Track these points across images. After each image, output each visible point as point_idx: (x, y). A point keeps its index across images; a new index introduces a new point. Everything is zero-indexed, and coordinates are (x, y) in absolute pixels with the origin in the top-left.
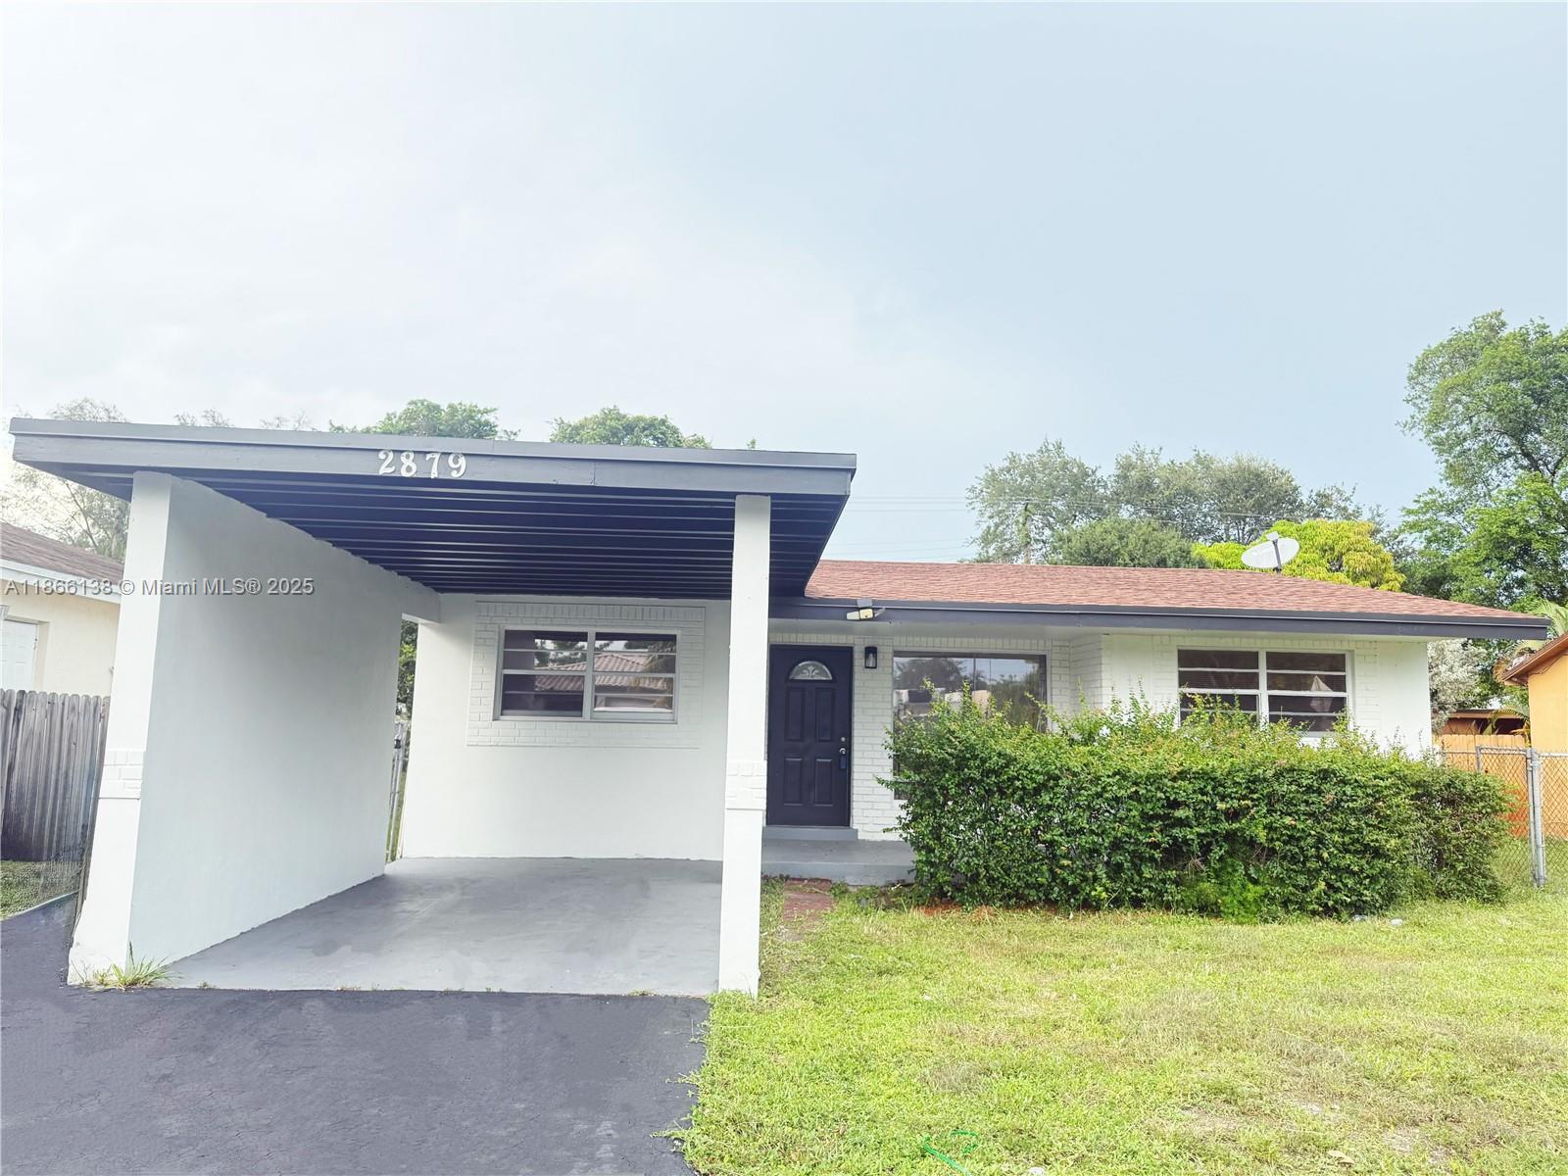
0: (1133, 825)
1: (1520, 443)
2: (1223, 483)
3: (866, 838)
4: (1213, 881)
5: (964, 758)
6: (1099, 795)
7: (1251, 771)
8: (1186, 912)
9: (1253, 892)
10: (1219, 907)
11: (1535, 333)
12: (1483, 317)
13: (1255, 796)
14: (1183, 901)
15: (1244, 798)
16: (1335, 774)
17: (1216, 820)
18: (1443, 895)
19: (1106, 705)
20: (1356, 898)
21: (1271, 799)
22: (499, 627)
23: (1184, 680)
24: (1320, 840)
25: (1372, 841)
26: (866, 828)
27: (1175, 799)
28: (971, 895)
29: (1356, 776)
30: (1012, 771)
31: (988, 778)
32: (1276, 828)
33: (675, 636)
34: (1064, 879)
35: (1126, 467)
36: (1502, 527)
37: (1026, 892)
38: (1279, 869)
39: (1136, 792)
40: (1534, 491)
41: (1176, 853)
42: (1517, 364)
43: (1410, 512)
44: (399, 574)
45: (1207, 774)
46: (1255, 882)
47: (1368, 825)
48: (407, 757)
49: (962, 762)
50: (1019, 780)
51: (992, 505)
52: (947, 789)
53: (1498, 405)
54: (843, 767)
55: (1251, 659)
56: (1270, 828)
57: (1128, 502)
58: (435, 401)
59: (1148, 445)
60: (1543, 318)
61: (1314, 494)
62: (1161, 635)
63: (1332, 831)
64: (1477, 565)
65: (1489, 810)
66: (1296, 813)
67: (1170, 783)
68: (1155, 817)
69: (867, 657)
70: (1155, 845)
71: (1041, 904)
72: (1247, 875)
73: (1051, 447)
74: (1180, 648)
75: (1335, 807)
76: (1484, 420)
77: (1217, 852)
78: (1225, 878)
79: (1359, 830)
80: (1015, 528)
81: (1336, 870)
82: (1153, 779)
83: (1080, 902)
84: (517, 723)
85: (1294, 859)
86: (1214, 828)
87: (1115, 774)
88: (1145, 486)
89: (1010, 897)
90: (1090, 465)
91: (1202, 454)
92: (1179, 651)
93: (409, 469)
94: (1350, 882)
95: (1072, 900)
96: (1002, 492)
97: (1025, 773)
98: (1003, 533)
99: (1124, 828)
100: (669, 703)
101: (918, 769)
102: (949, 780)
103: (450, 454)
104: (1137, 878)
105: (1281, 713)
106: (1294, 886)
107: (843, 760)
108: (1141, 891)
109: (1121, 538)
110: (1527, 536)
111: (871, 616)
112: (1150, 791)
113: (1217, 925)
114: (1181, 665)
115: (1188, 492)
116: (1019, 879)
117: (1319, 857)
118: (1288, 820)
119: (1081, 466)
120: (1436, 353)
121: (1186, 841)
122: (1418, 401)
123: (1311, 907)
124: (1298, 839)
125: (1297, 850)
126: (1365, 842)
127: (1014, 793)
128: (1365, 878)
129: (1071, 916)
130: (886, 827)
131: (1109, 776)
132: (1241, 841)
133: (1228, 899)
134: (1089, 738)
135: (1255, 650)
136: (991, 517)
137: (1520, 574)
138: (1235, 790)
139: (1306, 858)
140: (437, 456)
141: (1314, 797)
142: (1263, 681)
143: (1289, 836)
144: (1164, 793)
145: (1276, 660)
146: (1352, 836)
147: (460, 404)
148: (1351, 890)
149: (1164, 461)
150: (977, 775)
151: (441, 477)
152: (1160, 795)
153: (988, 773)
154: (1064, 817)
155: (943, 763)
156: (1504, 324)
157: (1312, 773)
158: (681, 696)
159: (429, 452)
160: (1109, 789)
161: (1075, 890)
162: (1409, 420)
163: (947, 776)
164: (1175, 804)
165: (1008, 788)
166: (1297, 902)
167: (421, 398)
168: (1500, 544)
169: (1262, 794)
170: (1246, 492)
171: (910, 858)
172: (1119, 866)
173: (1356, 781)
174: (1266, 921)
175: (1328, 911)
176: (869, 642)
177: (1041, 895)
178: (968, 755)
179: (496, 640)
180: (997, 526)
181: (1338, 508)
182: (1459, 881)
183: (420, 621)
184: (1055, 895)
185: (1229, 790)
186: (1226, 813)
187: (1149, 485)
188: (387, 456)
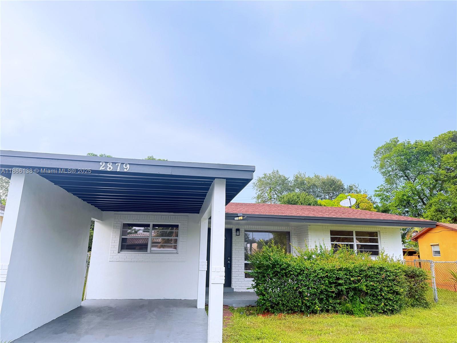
0: (327, 286)
1: (405, 173)
2: (324, 183)
3: (236, 291)
4: (350, 303)
5: (275, 265)
6: (316, 276)
7: (360, 268)
8: (343, 313)
9: (363, 306)
10: (353, 312)
11: (407, 144)
12: (393, 139)
13: (362, 276)
14: (341, 310)
15: (359, 276)
16: (384, 269)
17: (350, 284)
18: (413, 306)
19: (313, 247)
20: (392, 308)
21: (367, 276)
22: (121, 222)
23: (333, 240)
24: (381, 290)
25: (396, 290)
26: (236, 287)
27: (339, 277)
28: (277, 309)
29: (390, 269)
30: (290, 269)
31: (282, 271)
32: (368, 286)
33: (178, 225)
34: (306, 303)
35: (297, 178)
36: (402, 196)
37: (294, 308)
38: (369, 299)
39: (327, 275)
40: (410, 186)
41: (339, 294)
42: (403, 151)
43: (376, 191)
44: (92, 205)
45: (347, 269)
46: (363, 303)
47: (394, 284)
48: (89, 265)
49: (274, 266)
50: (292, 272)
51: (260, 188)
52: (269, 275)
53: (398, 163)
54: (229, 267)
55: (350, 233)
56: (366, 286)
57: (298, 188)
58: (96, 154)
59: (302, 172)
60: (409, 140)
61: (348, 186)
62: (325, 226)
63: (384, 287)
64: (396, 207)
65: (424, 279)
66: (374, 281)
67: (337, 272)
68: (333, 283)
69: (236, 232)
70: (333, 292)
71: (299, 312)
72: (360, 301)
73: (275, 172)
74: (331, 230)
75: (384, 279)
76: (395, 167)
77: (351, 294)
78: (354, 302)
79: (392, 286)
80: (266, 194)
81: (386, 299)
82: (332, 271)
83: (311, 311)
84: (126, 254)
85: (373, 296)
86: (350, 286)
87: (320, 269)
88: (302, 183)
89: (289, 310)
90: (287, 177)
91: (317, 175)
92: (330, 231)
93: (110, 168)
94: (390, 303)
95: (309, 311)
96: (263, 184)
97: (294, 269)
98: (263, 196)
99: (324, 287)
100: (175, 247)
101: (259, 268)
102: (270, 272)
103: (124, 163)
104: (327, 303)
105: (363, 250)
106: (374, 304)
107: (229, 265)
108: (329, 307)
109: (298, 198)
110: (409, 199)
111: (242, 219)
112: (331, 275)
113: (352, 318)
114: (331, 235)
115: (314, 185)
116: (292, 304)
117: (381, 295)
118: (372, 283)
119: (284, 177)
120: (381, 148)
121: (342, 291)
122: (377, 161)
123: (380, 311)
124: (374, 289)
125: (375, 293)
126: (394, 290)
127: (290, 276)
128: (394, 301)
129: (309, 316)
130: (248, 287)
131: (319, 270)
132: (358, 290)
133: (355, 309)
134: (310, 258)
135: (352, 231)
136: (260, 191)
137: (407, 209)
138: (355, 274)
139: (378, 295)
140: (120, 164)
141: (378, 276)
142: (355, 240)
143: (372, 288)
144: (335, 275)
145: (358, 233)
146: (390, 288)
147: (104, 154)
148: (391, 305)
149: (307, 176)
150: (279, 271)
151: (121, 171)
152: (334, 276)
153: (282, 270)
154: (306, 283)
155: (268, 266)
156: (398, 141)
157: (377, 268)
158: (180, 244)
159: (117, 163)
160: (319, 274)
161: (309, 307)
162: (375, 166)
163: (269, 270)
164: (338, 279)
165: (288, 274)
166: (375, 310)
167: (92, 153)
168: (401, 201)
169: (363, 275)
170: (330, 185)
171: (256, 298)
172: (322, 299)
173: (390, 271)
174: (367, 316)
175: (384, 312)
176: (237, 227)
177: (299, 309)
178: (276, 264)
179: (120, 226)
180: (261, 194)
181: (355, 190)
182: (417, 302)
183: (96, 220)
184: (303, 309)
185: (354, 274)
186: (353, 281)
187: (304, 183)
188: (103, 164)
